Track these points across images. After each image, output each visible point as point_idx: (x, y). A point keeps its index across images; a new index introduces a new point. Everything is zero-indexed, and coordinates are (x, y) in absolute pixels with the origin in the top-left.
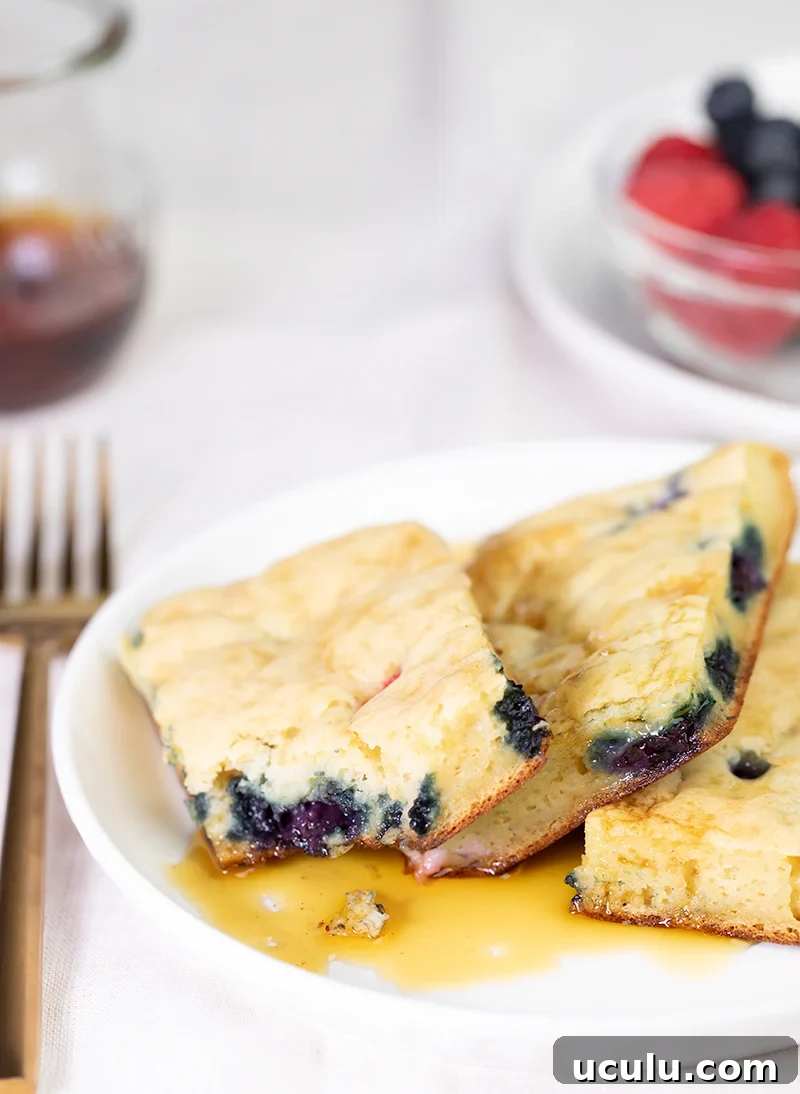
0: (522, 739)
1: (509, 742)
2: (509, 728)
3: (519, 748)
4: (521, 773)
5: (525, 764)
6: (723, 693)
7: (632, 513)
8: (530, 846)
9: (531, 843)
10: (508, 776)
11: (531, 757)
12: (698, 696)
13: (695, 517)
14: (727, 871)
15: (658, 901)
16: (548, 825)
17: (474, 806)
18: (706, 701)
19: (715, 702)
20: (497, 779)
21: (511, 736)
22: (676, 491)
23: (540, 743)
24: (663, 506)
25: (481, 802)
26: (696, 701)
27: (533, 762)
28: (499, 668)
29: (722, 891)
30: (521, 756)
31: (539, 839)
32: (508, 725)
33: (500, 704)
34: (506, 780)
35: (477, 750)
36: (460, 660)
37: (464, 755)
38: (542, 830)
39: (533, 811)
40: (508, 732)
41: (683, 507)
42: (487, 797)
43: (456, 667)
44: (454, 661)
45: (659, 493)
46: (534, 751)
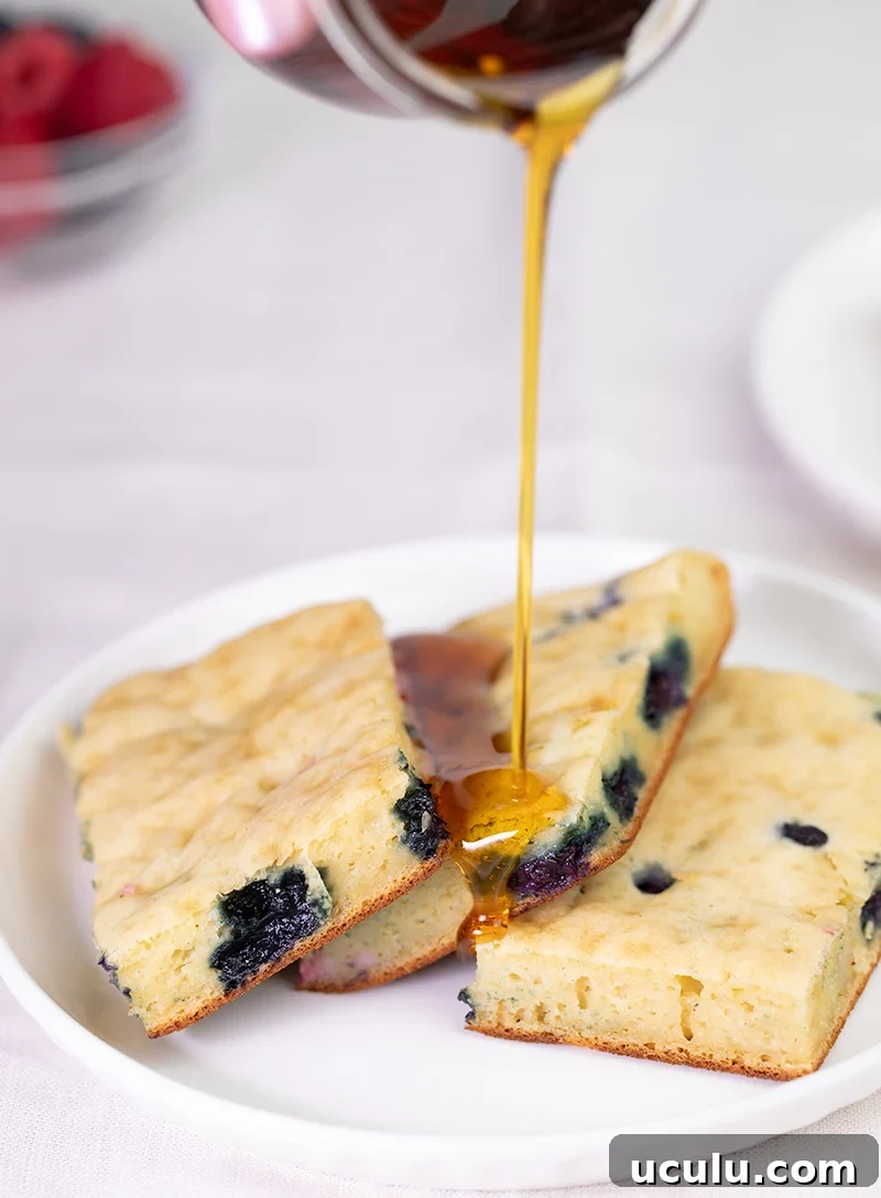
0: (417, 841)
1: (404, 842)
2: (407, 828)
3: (416, 849)
4: (415, 874)
5: (419, 865)
6: (620, 815)
7: (568, 618)
8: (418, 960)
9: (419, 956)
10: (401, 876)
11: (426, 859)
12: (590, 818)
13: (621, 628)
14: (618, 988)
15: (550, 1018)
16: (437, 940)
17: (365, 903)
18: (598, 824)
19: (609, 824)
20: (390, 878)
21: (408, 836)
22: (612, 596)
23: (436, 845)
24: (593, 615)
25: (373, 900)
26: (587, 823)
27: (428, 864)
28: (403, 766)
29: (614, 1009)
30: (417, 857)
31: (427, 953)
32: (406, 825)
33: (400, 802)
34: (400, 879)
35: (373, 848)
36: (369, 755)
37: (359, 851)
38: (430, 944)
39: (421, 925)
40: (404, 832)
41: (614, 616)
42: (379, 896)
43: (364, 762)
44: (363, 756)
45: (596, 599)
46: (430, 853)
